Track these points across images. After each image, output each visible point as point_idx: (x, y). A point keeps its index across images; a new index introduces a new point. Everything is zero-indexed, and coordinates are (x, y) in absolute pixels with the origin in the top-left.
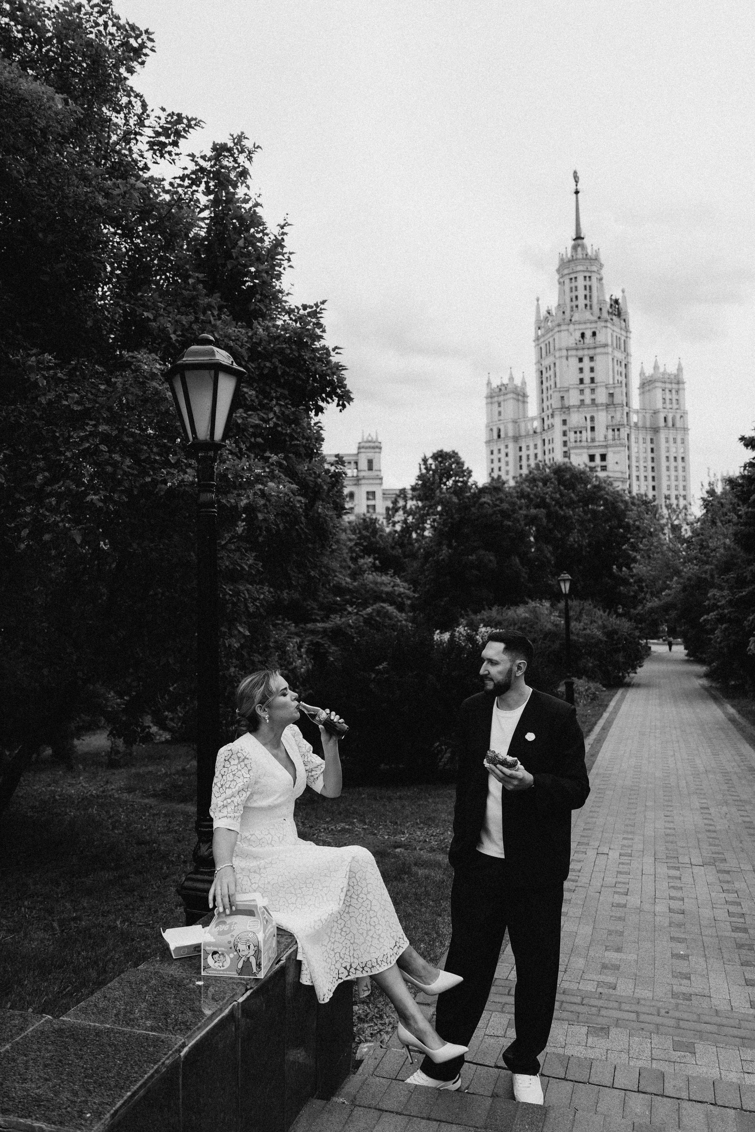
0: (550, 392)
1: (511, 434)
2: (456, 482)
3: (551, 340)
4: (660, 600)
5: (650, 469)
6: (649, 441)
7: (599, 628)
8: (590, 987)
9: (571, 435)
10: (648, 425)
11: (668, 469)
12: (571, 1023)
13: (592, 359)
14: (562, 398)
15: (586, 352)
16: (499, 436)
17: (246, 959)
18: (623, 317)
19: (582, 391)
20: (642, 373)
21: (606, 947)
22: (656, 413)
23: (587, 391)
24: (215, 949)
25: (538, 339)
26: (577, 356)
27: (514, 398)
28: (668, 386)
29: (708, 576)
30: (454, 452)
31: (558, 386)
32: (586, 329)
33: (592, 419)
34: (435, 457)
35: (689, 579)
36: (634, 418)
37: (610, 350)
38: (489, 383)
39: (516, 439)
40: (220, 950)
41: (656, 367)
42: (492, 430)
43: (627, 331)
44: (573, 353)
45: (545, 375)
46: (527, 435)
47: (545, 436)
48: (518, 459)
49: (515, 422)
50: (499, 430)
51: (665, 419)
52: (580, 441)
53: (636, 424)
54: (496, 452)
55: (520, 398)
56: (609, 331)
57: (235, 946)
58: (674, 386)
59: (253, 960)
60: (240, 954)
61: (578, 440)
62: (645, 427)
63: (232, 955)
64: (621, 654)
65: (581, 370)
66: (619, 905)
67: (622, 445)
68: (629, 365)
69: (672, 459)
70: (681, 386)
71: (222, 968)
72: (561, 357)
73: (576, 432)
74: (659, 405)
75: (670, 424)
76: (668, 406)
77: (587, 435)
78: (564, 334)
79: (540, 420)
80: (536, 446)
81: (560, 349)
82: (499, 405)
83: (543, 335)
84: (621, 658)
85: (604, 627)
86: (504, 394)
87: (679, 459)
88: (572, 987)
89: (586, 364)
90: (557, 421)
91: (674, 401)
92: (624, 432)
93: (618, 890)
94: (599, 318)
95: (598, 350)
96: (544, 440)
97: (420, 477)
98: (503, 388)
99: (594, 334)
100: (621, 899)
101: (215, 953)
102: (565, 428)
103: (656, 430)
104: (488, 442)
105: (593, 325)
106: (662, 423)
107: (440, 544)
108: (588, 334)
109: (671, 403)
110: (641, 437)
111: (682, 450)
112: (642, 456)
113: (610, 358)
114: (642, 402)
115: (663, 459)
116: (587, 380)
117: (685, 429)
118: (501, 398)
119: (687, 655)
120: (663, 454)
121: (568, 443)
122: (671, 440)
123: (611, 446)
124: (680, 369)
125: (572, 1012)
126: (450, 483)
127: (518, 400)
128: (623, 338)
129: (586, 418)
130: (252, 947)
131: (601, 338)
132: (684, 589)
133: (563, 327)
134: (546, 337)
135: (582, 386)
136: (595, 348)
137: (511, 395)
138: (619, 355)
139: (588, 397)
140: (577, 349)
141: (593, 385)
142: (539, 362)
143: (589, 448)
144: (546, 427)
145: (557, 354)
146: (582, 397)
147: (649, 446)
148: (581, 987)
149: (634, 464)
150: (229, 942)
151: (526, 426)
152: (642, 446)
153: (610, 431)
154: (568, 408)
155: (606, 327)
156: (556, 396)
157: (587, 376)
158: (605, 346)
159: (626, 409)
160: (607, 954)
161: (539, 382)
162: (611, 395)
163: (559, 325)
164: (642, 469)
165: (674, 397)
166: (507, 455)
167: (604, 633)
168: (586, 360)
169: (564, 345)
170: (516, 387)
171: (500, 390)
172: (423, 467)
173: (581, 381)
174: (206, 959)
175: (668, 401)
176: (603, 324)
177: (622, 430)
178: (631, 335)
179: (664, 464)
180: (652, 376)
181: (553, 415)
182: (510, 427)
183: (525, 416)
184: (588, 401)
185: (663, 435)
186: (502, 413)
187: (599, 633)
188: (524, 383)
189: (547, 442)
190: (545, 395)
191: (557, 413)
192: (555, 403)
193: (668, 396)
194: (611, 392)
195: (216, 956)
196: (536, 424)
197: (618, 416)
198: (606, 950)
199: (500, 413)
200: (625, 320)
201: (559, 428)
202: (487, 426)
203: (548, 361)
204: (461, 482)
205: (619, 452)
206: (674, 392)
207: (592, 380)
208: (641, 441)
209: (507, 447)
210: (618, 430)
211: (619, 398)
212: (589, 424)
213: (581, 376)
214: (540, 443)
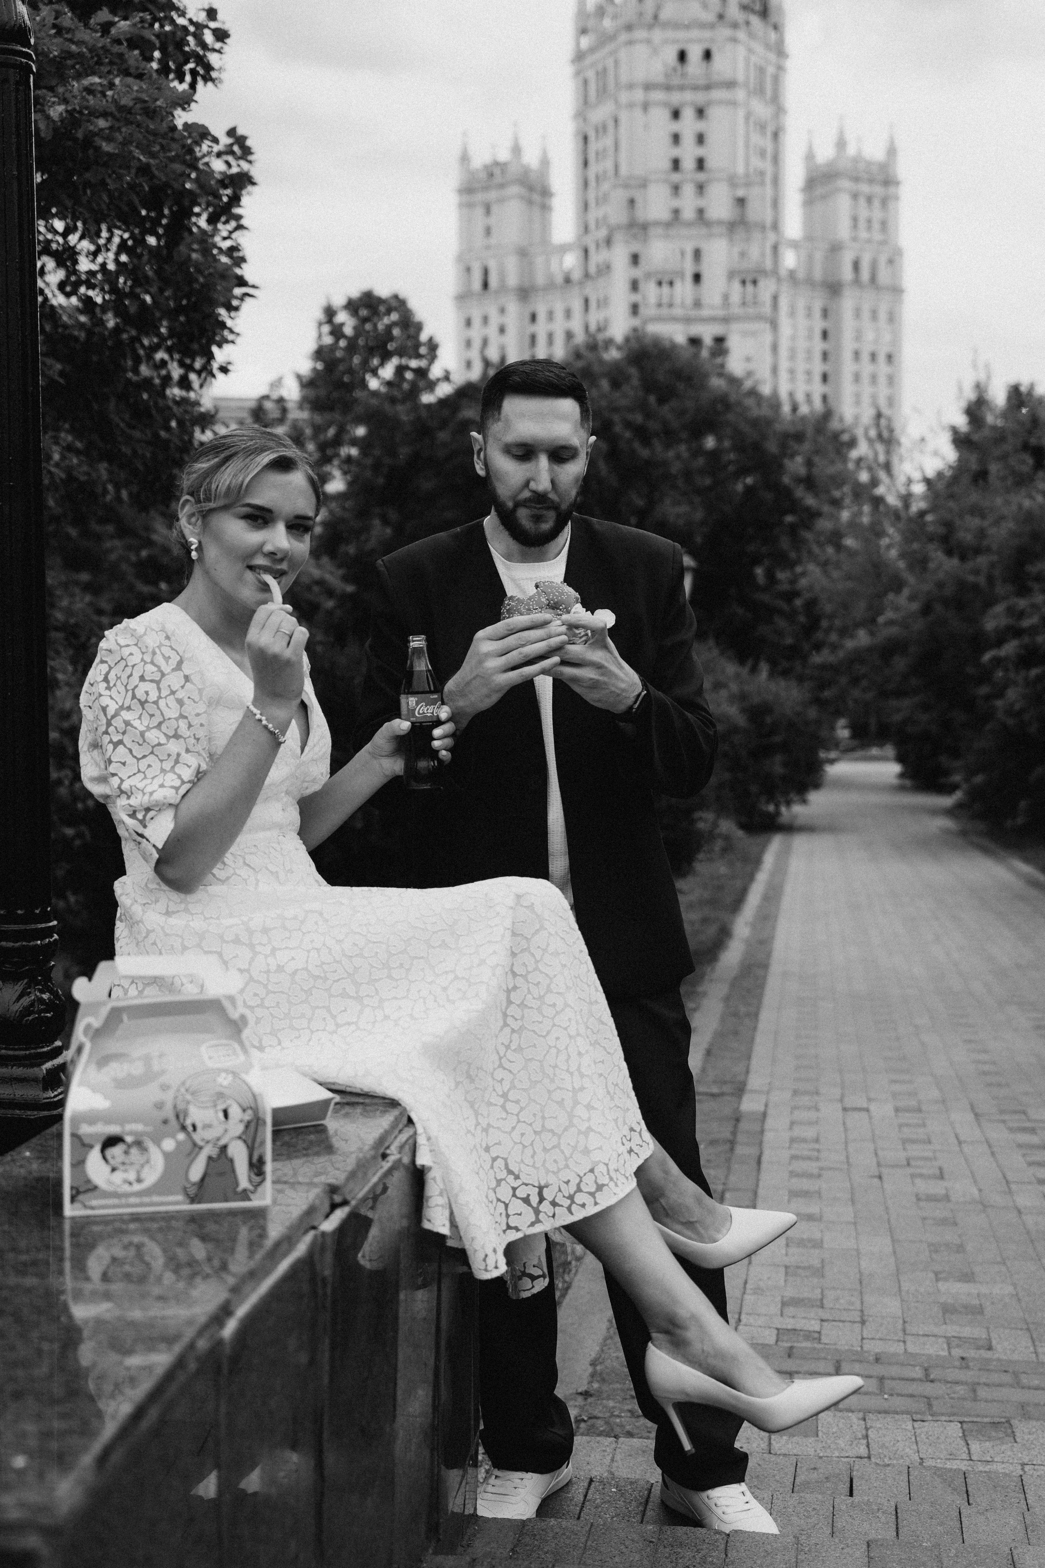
0: (606, 186)
1: (512, 280)
2: (400, 370)
3: (610, 63)
4: (872, 634)
5: (817, 378)
6: (817, 313)
7: (732, 699)
8: (935, 1349)
9: (651, 292)
10: (818, 275)
11: (857, 378)
12: (919, 1417)
13: (700, 113)
14: (632, 202)
15: (688, 96)
16: (485, 285)
17: (214, 1152)
18: (773, 18)
19: (676, 189)
20: (810, 157)
21: (936, 1274)
22: (835, 248)
23: (688, 190)
24: (114, 1129)
25: (579, 57)
26: (666, 104)
27: (522, 198)
28: (865, 188)
29: (982, 580)
30: (396, 297)
31: (624, 170)
32: (691, 41)
33: (697, 254)
34: (352, 306)
35: (940, 585)
36: (790, 260)
37: (740, 94)
38: (465, 158)
39: (524, 293)
40: (130, 1130)
41: (841, 144)
42: (468, 270)
43: (780, 51)
44: (658, 96)
45: (593, 146)
46: (550, 286)
47: (590, 290)
48: (527, 340)
49: (523, 253)
50: (486, 272)
51: (856, 266)
52: (671, 305)
53: (792, 274)
54: (477, 322)
55: (536, 197)
56: (741, 51)
57: (180, 1116)
58: (878, 190)
59: (239, 1154)
60: (197, 1137)
61: (665, 300)
62: (810, 282)
63: (169, 1145)
64: (778, 758)
65: (676, 138)
66: (932, 1198)
67: (759, 318)
68: (781, 134)
69: (865, 357)
70: (892, 190)
71: (137, 1187)
72: (631, 106)
73: (660, 283)
74: (844, 231)
75: (865, 275)
76: (863, 234)
77: (684, 290)
78: (641, 50)
79: (581, 254)
80: (568, 314)
81: (631, 86)
82: (488, 210)
83: (592, 50)
84: (777, 766)
85: (743, 697)
86: (502, 186)
87: (882, 358)
88: (892, 1350)
89: (688, 125)
90: (619, 256)
91: (876, 226)
92: (767, 288)
93: (918, 1171)
94: (721, 17)
95: (717, 94)
96: (587, 301)
97: (320, 354)
98: (497, 171)
99: (707, 55)
100: (937, 1188)
101: (111, 1141)
102: (637, 273)
103: (834, 289)
104: (462, 298)
105: (707, 34)
106: (847, 274)
107: (363, 513)
108: (695, 54)
109: (869, 228)
110: (801, 304)
111: (887, 337)
112: (802, 344)
113: (741, 113)
114: (808, 221)
115: (847, 355)
116: (688, 164)
117: (897, 291)
118: (493, 195)
119: (902, 775)
120: (848, 345)
121: (642, 310)
122: (866, 315)
123: (738, 319)
124: (892, 151)
125: (912, 1396)
126: (388, 372)
127: (530, 202)
128: (771, 70)
129: (683, 254)
130: (235, 1112)
131: (721, 64)
132: (926, 610)
133: (640, 34)
134: (598, 55)
135: (676, 177)
136: (708, 87)
137: (514, 190)
138: (761, 109)
139: (688, 203)
140: (668, 88)
141: (701, 177)
142: (581, 115)
143: (688, 320)
144: (592, 269)
145: (624, 97)
146: (676, 203)
147: (819, 324)
148: (911, 1348)
149: (784, 365)
150: (159, 1106)
151: (548, 262)
152: (802, 321)
153: (736, 286)
154: (645, 227)
155: (734, 40)
156: (619, 196)
157: (688, 153)
158: (731, 85)
159: (771, 237)
160: (942, 1286)
161: (581, 161)
162: (741, 202)
163: (629, 28)
164: (801, 377)
165: (877, 214)
166: (502, 330)
167: (743, 710)
168: (688, 114)
169: (640, 75)
170: (526, 171)
171: (491, 175)
172: (326, 329)
173: (676, 164)
174: (79, 1164)
175: (862, 224)
176: (727, 32)
177: (762, 283)
178: (789, 64)
179: (848, 367)
180: (831, 164)
181: (609, 242)
182: (512, 265)
183: (545, 240)
184: (688, 214)
185: (848, 302)
186: (494, 231)
187: (733, 711)
188: (545, 162)
189: (593, 304)
190: (591, 195)
191: (619, 237)
192: (616, 213)
193: (863, 213)
194: (740, 193)
195: (116, 1151)
196: (571, 261)
197: (754, 252)
198: (937, 1280)
199: (488, 231)
200: (776, 27)
201: (622, 272)
202: (460, 258)
203: (600, 114)
204: (414, 371)
205: (753, 334)
206: (876, 203)
207: (701, 164)
208: (801, 312)
209: (502, 311)
210: (755, 282)
211: (758, 211)
212: (689, 268)
213: (675, 152)
214: (577, 306)
